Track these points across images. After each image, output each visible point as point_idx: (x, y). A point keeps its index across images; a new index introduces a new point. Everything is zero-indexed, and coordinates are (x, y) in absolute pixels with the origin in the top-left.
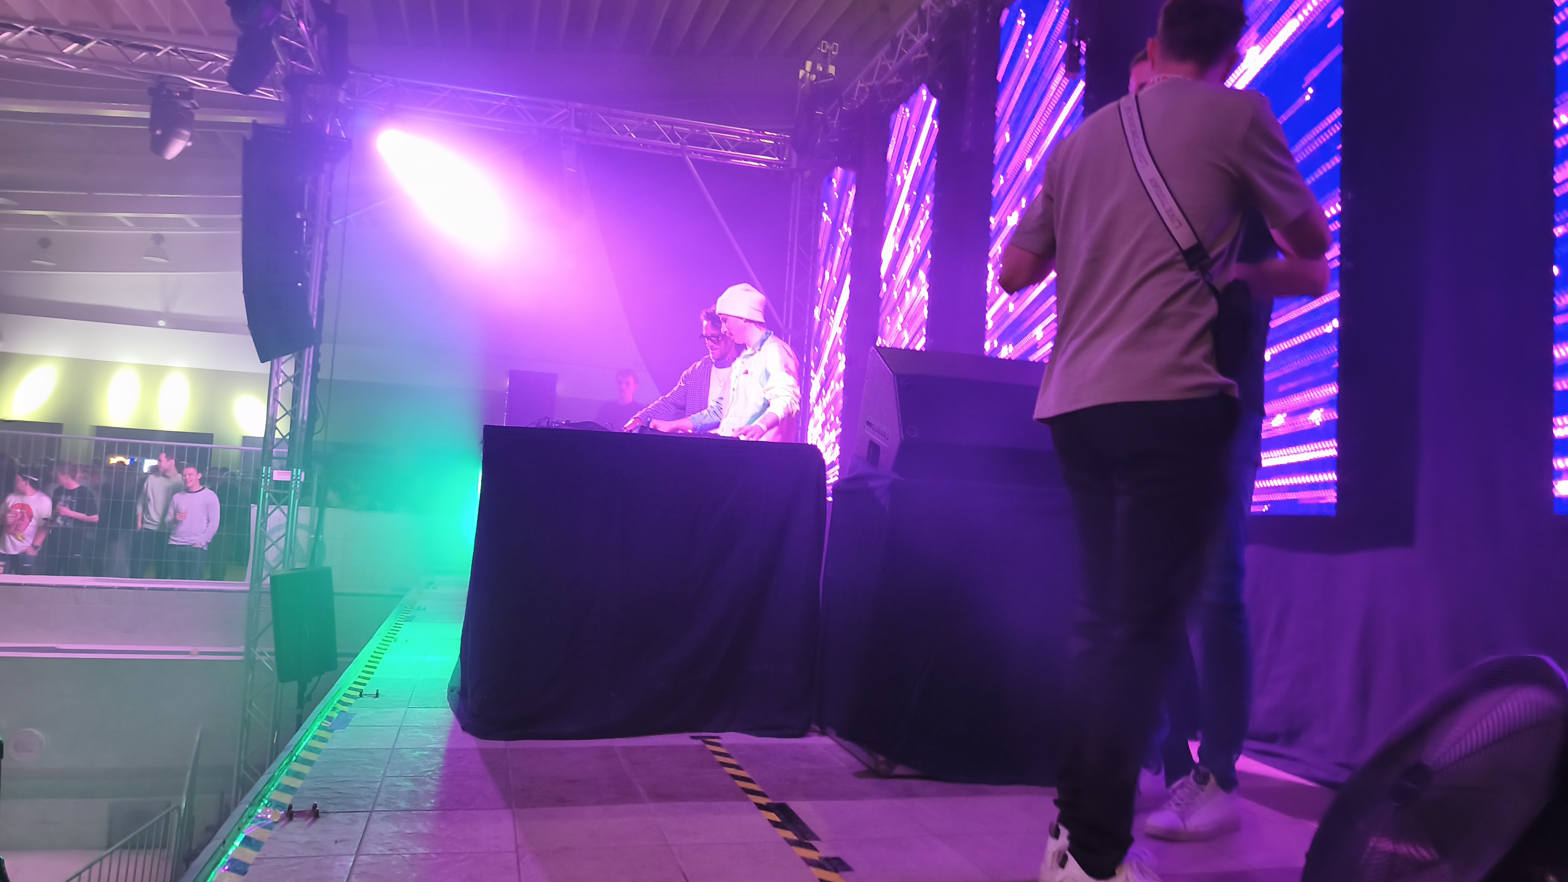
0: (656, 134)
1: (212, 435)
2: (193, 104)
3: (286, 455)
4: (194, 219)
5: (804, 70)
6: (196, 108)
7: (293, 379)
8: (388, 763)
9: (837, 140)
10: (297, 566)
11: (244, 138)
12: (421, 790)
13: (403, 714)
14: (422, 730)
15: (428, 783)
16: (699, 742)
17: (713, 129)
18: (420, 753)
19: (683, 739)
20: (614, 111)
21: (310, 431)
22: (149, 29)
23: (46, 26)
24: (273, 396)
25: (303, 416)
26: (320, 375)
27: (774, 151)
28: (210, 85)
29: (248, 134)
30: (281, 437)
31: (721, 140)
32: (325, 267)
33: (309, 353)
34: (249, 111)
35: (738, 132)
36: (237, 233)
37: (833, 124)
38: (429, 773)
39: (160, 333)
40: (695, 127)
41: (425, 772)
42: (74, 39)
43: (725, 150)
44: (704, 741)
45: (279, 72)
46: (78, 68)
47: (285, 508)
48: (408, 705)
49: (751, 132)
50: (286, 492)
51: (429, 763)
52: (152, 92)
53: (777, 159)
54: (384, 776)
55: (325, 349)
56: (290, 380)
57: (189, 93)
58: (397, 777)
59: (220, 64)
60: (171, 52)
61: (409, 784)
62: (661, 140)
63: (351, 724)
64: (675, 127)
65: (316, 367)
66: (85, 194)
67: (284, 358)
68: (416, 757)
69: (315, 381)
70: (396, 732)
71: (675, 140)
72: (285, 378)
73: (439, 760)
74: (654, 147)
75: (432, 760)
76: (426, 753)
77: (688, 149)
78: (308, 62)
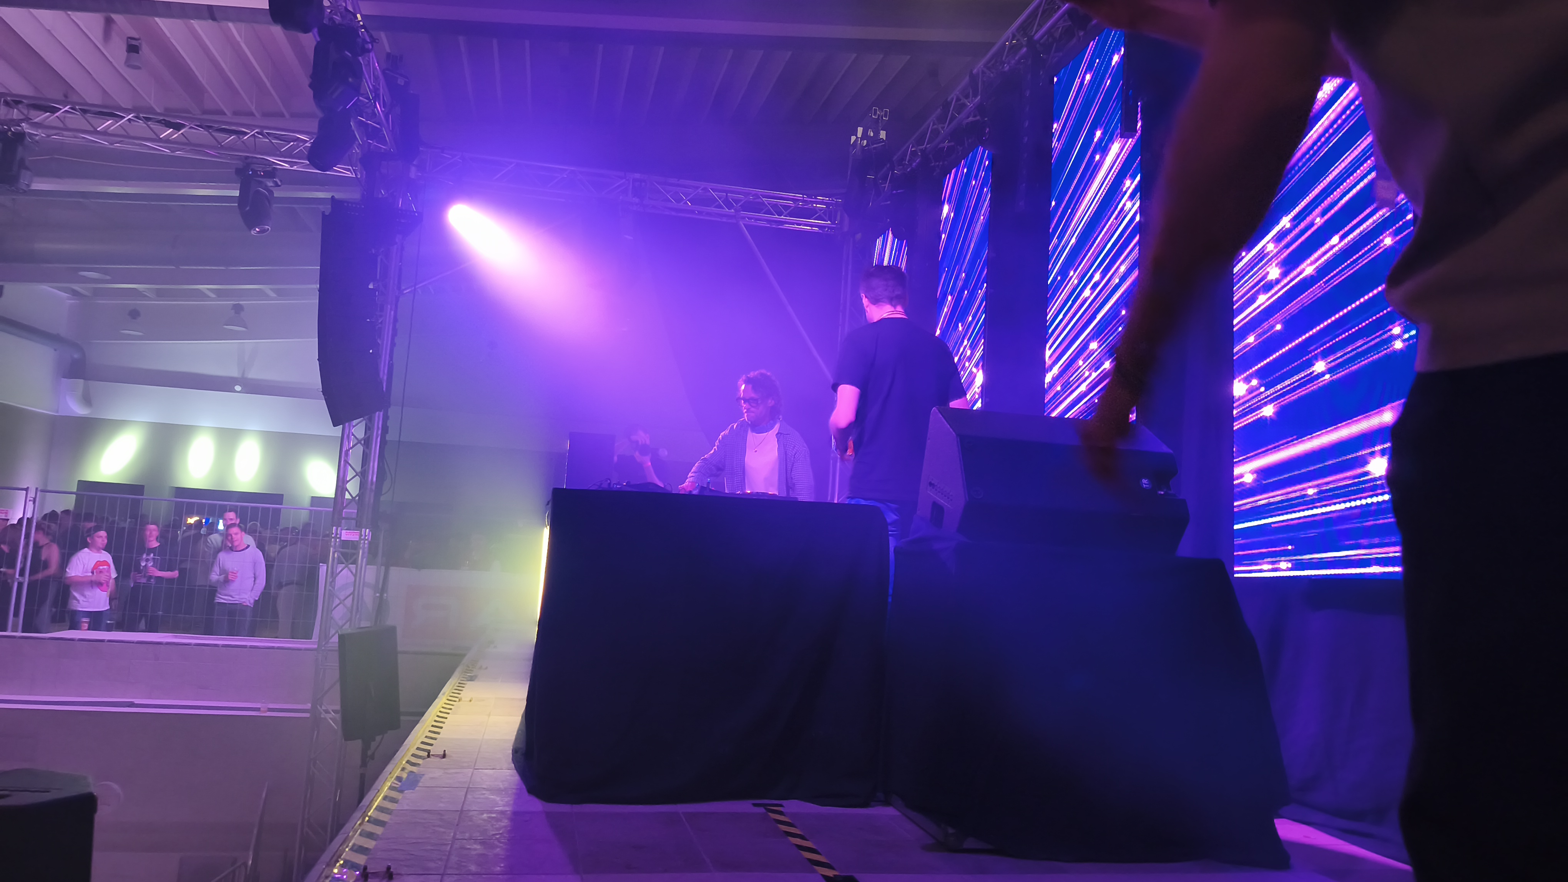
0: (712, 201)
1: (283, 495)
2: (276, 183)
3: (354, 516)
4: (271, 289)
5: (856, 136)
6: (277, 185)
7: (363, 442)
8: (457, 825)
9: (889, 202)
10: (364, 624)
11: (323, 213)
12: (490, 854)
13: (470, 775)
14: (488, 792)
15: (497, 847)
16: (762, 810)
17: (766, 196)
18: (489, 815)
19: (744, 806)
20: (673, 181)
21: (378, 491)
22: (235, 113)
23: (144, 113)
24: (344, 458)
25: (372, 478)
26: (388, 437)
27: (826, 216)
28: (292, 164)
29: (327, 209)
30: (350, 498)
31: (775, 206)
32: (395, 334)
33: (378, 416)
34: (327, 187)
35: (789, 198)
36: (314, 302)
37: (885, 187)
38: (498, 837)
39: (236, 398)
40: (749, 194)
41: (494, 835)
42: (169, 125)
43: (778, 216)
44: (766, 809)
45: (356, 150)
46: (172, 152)
47: (353, 567)
48: (474, 766)
49: (803, 197)
50: (354, 551)
51: (497, 826)
52: (239, 171)
53: (829, 222)
54: (454, 837)
55: (393, 411)
56: (361, 443)
57: (272, 173)
58: (466, 839)
59: (302, 144)
60: (256, 134)
61: (478, 847)
62: (716, 207)
63: (420, 784)
64: (728, 194)
65: (385, 430)
66: (174, 267)
67: (355, 422)
68: (484, 820)
69: (383, 443)
70: (464, 793)
71: (730, 206)
72: (356, 441)
73: (505, 822)
74: (709, 214)
75: (499, 823)
76: (494, 815)
77: (742, 215)
78: (382, 141)
